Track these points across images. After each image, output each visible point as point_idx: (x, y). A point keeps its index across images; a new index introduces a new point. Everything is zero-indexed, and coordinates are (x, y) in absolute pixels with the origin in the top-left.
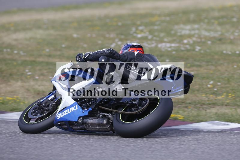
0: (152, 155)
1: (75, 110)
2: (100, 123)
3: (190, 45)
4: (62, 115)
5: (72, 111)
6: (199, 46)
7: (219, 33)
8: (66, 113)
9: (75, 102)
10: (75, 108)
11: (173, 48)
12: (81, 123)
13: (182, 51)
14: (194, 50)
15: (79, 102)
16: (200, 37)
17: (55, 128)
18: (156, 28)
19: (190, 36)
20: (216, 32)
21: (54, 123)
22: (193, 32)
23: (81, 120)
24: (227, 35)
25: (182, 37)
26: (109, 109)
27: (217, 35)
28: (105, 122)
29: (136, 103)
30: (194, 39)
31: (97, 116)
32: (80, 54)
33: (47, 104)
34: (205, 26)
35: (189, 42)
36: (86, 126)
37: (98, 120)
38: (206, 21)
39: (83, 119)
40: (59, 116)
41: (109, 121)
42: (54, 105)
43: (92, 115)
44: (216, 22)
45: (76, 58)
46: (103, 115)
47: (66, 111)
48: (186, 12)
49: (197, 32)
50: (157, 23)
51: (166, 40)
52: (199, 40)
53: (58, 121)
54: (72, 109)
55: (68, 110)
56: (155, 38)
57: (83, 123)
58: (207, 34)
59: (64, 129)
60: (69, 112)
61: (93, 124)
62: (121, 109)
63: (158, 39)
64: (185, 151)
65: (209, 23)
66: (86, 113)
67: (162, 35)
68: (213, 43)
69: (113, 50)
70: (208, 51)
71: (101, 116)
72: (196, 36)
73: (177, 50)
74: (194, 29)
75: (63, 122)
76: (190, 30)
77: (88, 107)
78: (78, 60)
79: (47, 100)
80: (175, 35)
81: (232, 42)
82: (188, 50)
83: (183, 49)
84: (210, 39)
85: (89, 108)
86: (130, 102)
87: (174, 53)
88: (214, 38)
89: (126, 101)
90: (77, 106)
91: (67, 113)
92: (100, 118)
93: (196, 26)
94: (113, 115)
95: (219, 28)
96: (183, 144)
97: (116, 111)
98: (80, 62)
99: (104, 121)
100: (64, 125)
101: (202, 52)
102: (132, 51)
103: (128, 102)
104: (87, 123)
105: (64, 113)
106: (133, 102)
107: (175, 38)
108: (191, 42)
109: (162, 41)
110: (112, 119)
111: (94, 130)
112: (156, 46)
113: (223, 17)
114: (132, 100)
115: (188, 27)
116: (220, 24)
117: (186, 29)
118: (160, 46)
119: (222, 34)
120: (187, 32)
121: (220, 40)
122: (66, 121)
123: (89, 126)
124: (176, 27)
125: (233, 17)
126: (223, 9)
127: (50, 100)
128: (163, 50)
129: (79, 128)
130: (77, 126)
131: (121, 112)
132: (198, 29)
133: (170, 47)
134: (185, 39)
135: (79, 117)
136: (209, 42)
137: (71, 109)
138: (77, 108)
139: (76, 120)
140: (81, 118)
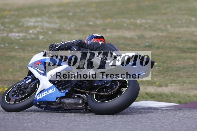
0: (5, 125)
1: (53, 91)
2: (76, 103)
3: (35, 34)
4: (41, 96)
5: (51, 92)
6: (42, 35)
7: (58, 25)
8: (44, 94)
9: (52, 85)
10: (53, 90)
11: (21, 37)
12: (59, 103)
13: (28, 39)
14: (38, 39)
15: (56, 85)
16: (42, 28)
17: (34, 107)
18: (7, 20)
19: (34, 27)
20: (56, 24)
21: (34, 103)
22: (37, 24)
23: (58, 100)
24: (65, 26)
25: (28, 28)
26: (83, 91)
27: (57, 26)
28: (81, 102)
29: (108, 85)
30: (38, 29)
31: (73, 96)
32: (53, 44)
33: (26, 87)
34: (46, 19)
35: (33, 32)
36: (63, 105)
37: (74, 101)
38: (47, 15)
39: (60, 99)
40: (38, 97)
41: (84, 101)
42: (32, 87)
43: (68, 96)
44: (55, 16)
45: (50, 47)
46: (78, 96)
47: (45, 93)
48: (31, 8)
49: (40, 24)
50: (8, 17)
51: (15, 30)
52: (42, 31)
53: (37, 101)
54: (51, 91)
55: (47, 92)
56: (6, 29)
57: (60, 103)
58: (48, 25)
59: (42, 108)
60: (47, 94)
61: (69, 104)
62: (95, 91)
63: (8, 29)
64: (32, 121)
65: (50, 17)
66: (63, 94)
67: (12, 26)
68: (54, 33)
69: (82, 40)
70: (49, 39)
71: (76, 96)
72: (40, 27)
73: (24, 38)
74: (37, 22)
75: (42, 102)
76: (34, 22)
77: (64, 89)
78: (51, 49)
79: (25, 84)
80: (22, 26)
81: (69, 32)
82: (33, 39)
83: (29, 37)
84: (51, 29)
85: (66, 90)
86: (103, 84)
87: (22, 41)
88: (54, 28)
89: (100, 84)
90: (54, 88)
91: (46, 95)
92: (76, 98)
93: (39, 19)
94: (87, 95)
95: (58, 21)
96: (30, 116)
97: (90, 92)
98: (53, 51)
99: (79, 101)
100: (42, 104)
101: (45, 40)
102: (96, 41)
103: (101, 85)
104: (64, 103)
105: (43, 94)
106: (106, 85)
107: (22, 29)
108: (36, 32)
109: (11, 31)
110: (86, 99)
111: (70, 108)
112: (7, 36)
113: (61, 12)
114: (105, 83)
115: (33, 20)
116: (59, 18)
117: (31, 22)
118: (10, 35)
119: (61, 26)
120: (32, 24)
121: (59, 30)
122: (46, 101)
123: (66, 105)
124: (23, 20)
125: (69, 12)
126: (61, 5)
127: (28, 83)
128: (13, 39)
129: (56, 107)
130: (55, 105)
131: (94, 93)
132: (41, 22)
133: (19, 36)
134: (31, 29)
135: (57, 98)
136: (50, 32)
137: (49, 91)
138: (55, 90)
139: (55, 100)
140: (59, 99)
